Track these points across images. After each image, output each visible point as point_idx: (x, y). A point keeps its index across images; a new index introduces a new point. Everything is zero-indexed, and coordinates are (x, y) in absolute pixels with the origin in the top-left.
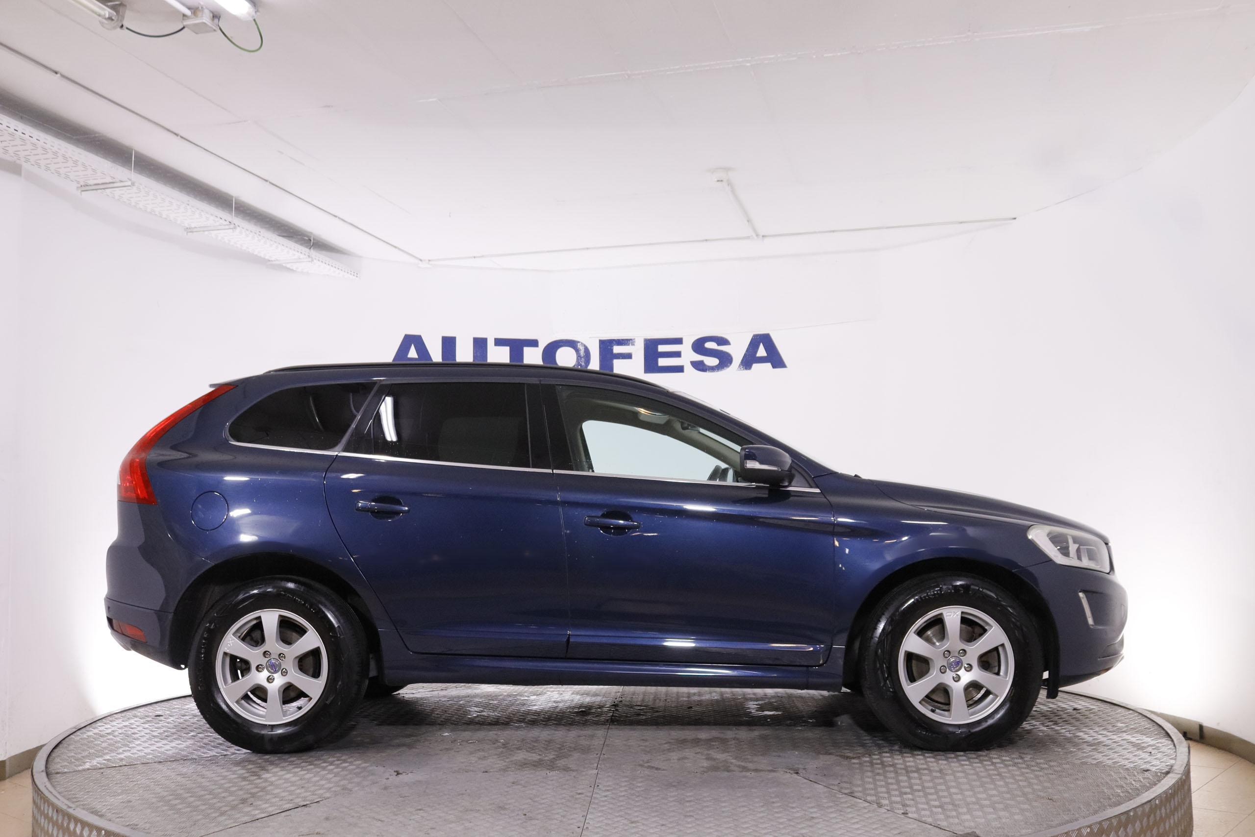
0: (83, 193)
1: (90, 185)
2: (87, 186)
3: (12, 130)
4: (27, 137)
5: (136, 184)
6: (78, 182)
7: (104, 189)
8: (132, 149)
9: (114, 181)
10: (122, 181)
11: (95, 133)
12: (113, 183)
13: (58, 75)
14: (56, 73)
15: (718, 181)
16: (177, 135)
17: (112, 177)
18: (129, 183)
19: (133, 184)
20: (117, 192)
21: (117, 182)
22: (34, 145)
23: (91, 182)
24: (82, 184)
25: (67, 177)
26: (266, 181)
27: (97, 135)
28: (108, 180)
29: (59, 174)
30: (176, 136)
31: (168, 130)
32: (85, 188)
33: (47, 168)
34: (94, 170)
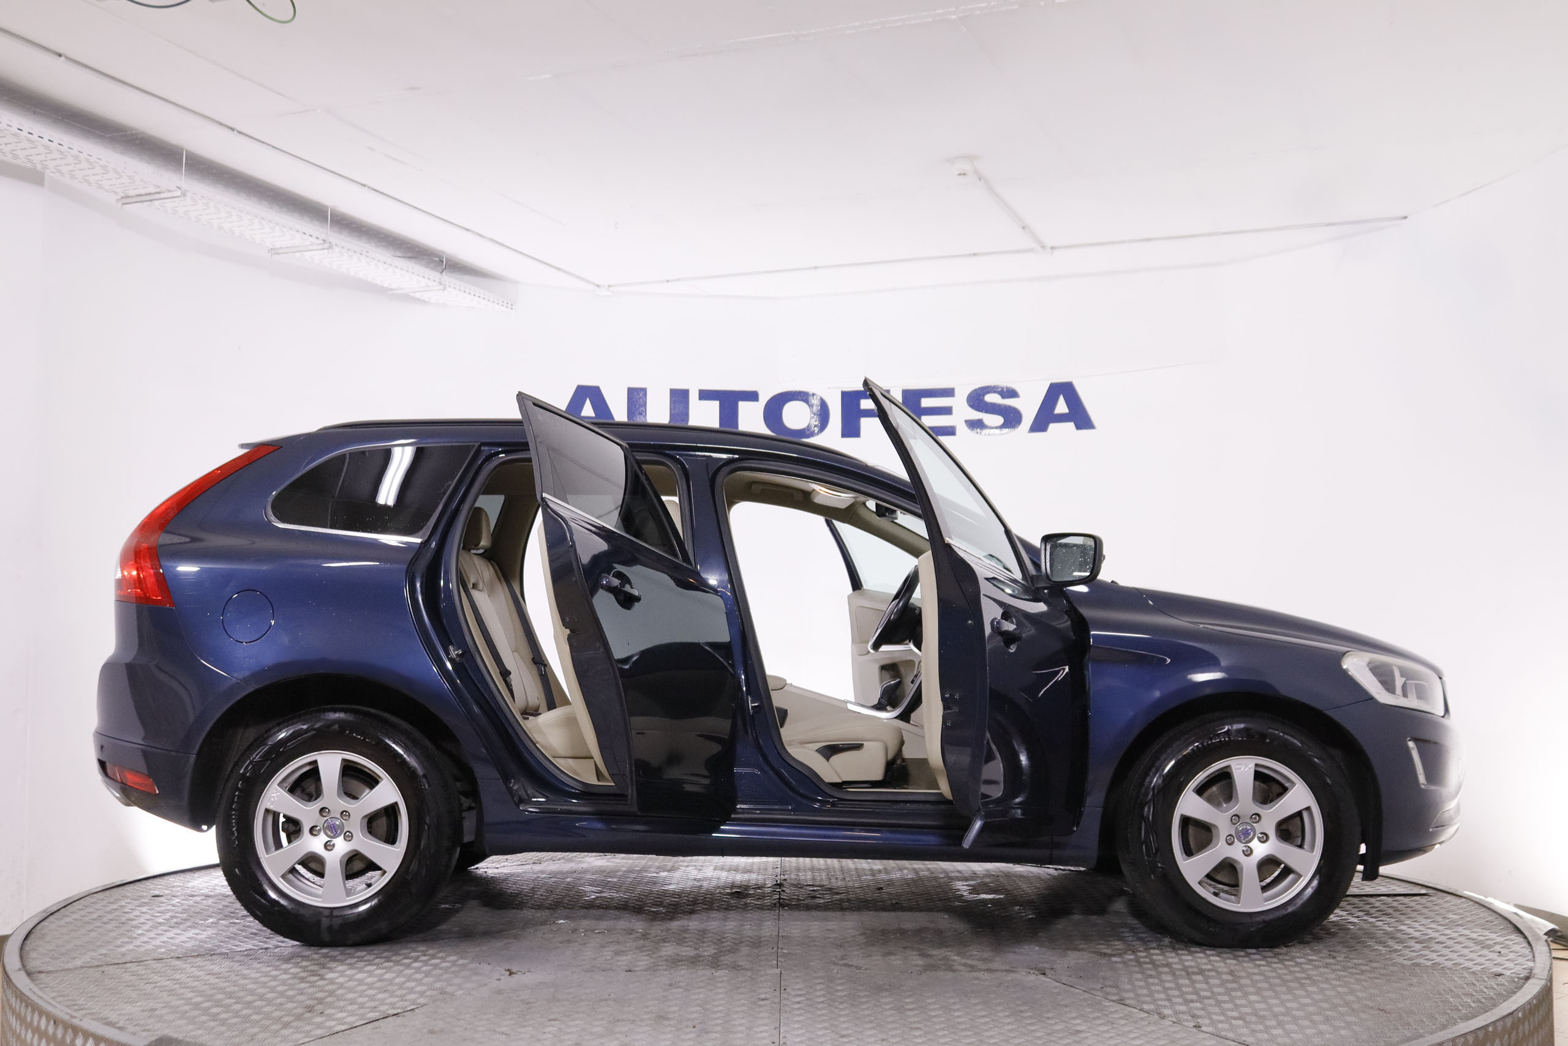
0: (124, 206)
1: (132, 197)
2: (128, 197)
3: (14, 130)
4: (35, 137)
5: (188, 194)
6: (116, 193)
7: (151, 200)
8: (183, 149)
9: (158, 190)
10: (169, 191)
11: (131, 129)
12: (159, 193)
13: (62, 58)
14: (60, 55)
15: (960, 174)
16: (232, 129)
17: (155, 185)
18: (178, 193)
19: (184, 194)
20: (169, 205)
21: (163, 192)
22: (47, 148)
23: (132, 193)
24: (122, 195)
25: (100, 186)
26: (364, 185)
27: (134, 132)
28: (152, 190)
29: (89, 183)
30: (231, 131)
31: (221, 124)
32: (126, 199)
33: (73, 177)
34: (130, 177)
